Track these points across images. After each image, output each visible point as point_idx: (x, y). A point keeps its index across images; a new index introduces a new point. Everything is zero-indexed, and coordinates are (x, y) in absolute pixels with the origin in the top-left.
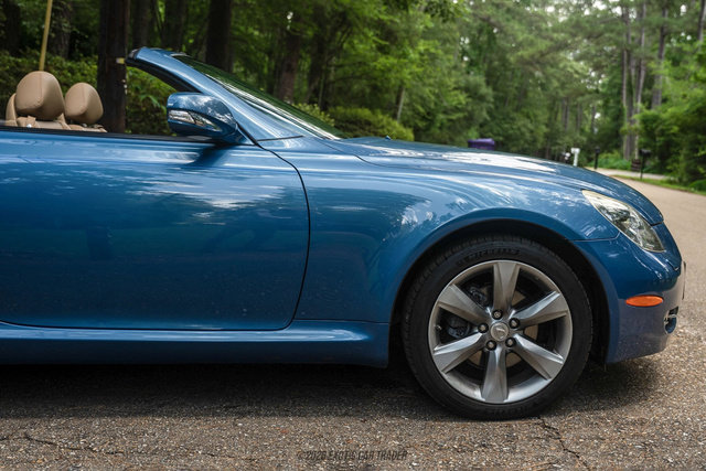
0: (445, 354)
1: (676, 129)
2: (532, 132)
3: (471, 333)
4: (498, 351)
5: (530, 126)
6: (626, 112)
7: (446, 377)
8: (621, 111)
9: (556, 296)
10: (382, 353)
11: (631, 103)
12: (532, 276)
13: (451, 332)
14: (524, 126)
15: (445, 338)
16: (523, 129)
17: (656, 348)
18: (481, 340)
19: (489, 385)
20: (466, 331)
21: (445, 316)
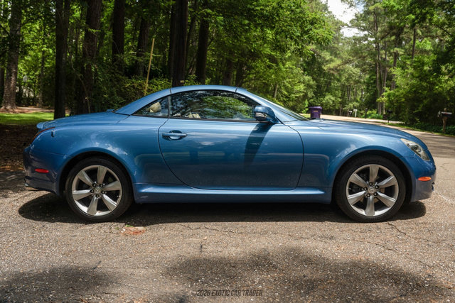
0: (352, 198)
1: (403, 100)
2: (333, 101)
3: (361, 191)
4: (371, 197)
5: (333, 99)
6: (379, 92)
7: (353, 207)
8: (376, 91)
9: (393, 177)
10: (329, 199)
11: (381, 88)
12: (383, 170)
13: (354, 190)
14: (330, 99)
15: (351, 193)
16: (329, 101)
17: (427, 197)
18: (365, 193)
19: (368, 209)
20: (360, 189)
21: (352, 184)
